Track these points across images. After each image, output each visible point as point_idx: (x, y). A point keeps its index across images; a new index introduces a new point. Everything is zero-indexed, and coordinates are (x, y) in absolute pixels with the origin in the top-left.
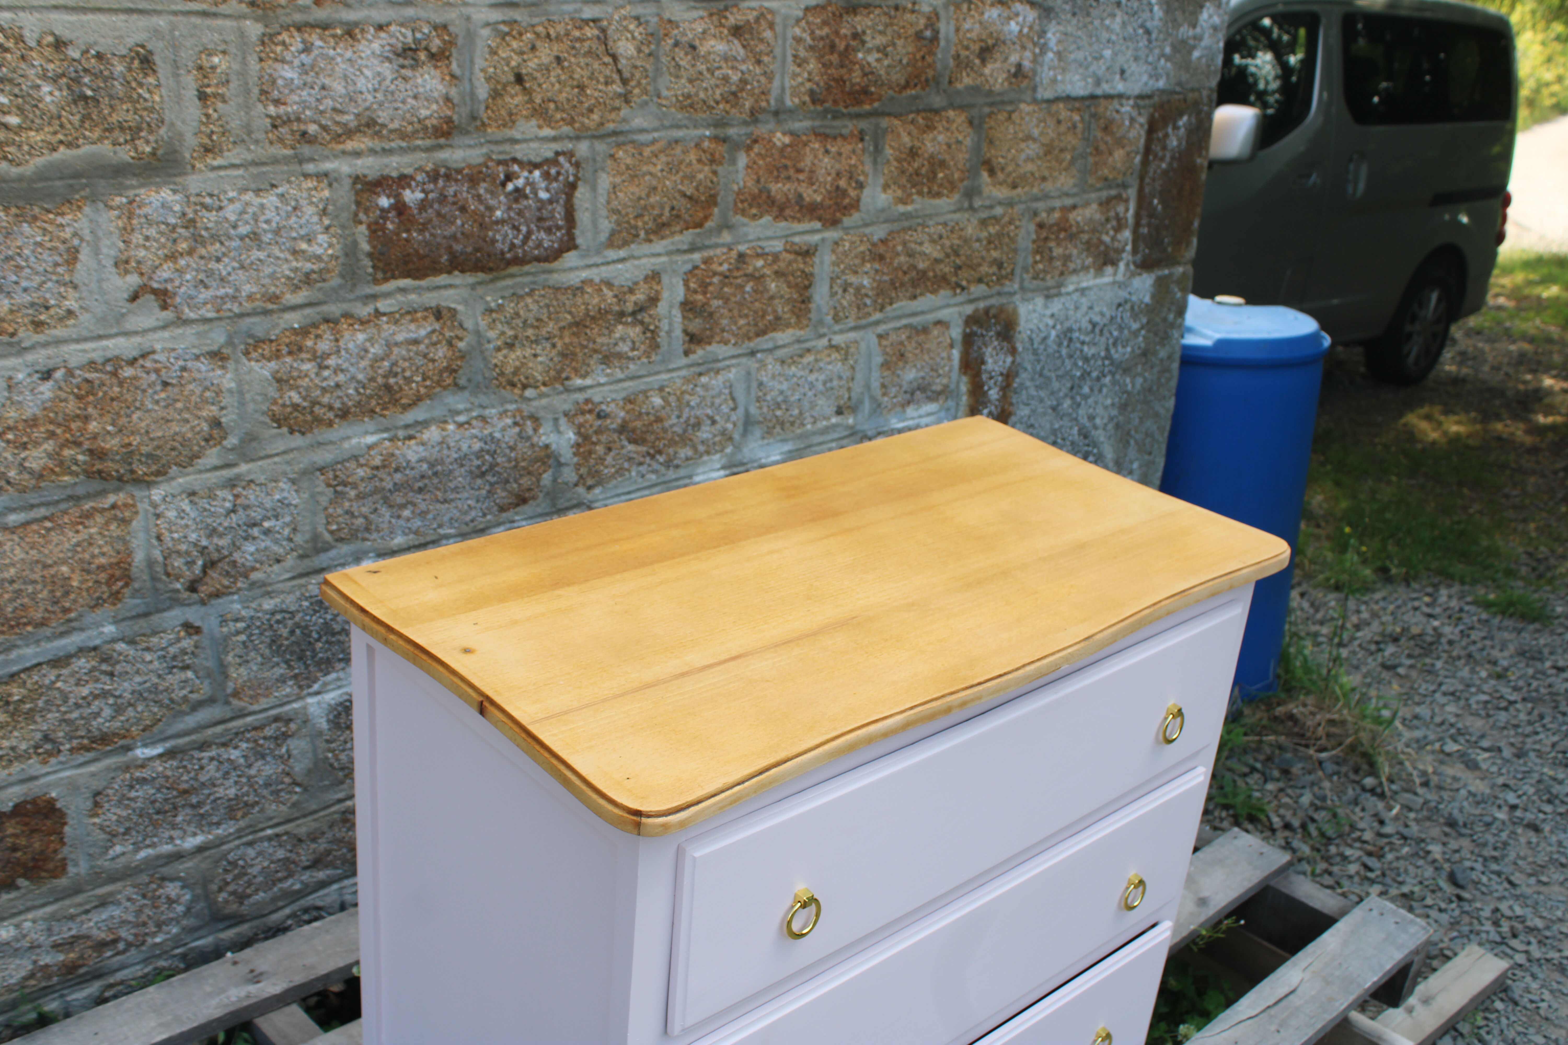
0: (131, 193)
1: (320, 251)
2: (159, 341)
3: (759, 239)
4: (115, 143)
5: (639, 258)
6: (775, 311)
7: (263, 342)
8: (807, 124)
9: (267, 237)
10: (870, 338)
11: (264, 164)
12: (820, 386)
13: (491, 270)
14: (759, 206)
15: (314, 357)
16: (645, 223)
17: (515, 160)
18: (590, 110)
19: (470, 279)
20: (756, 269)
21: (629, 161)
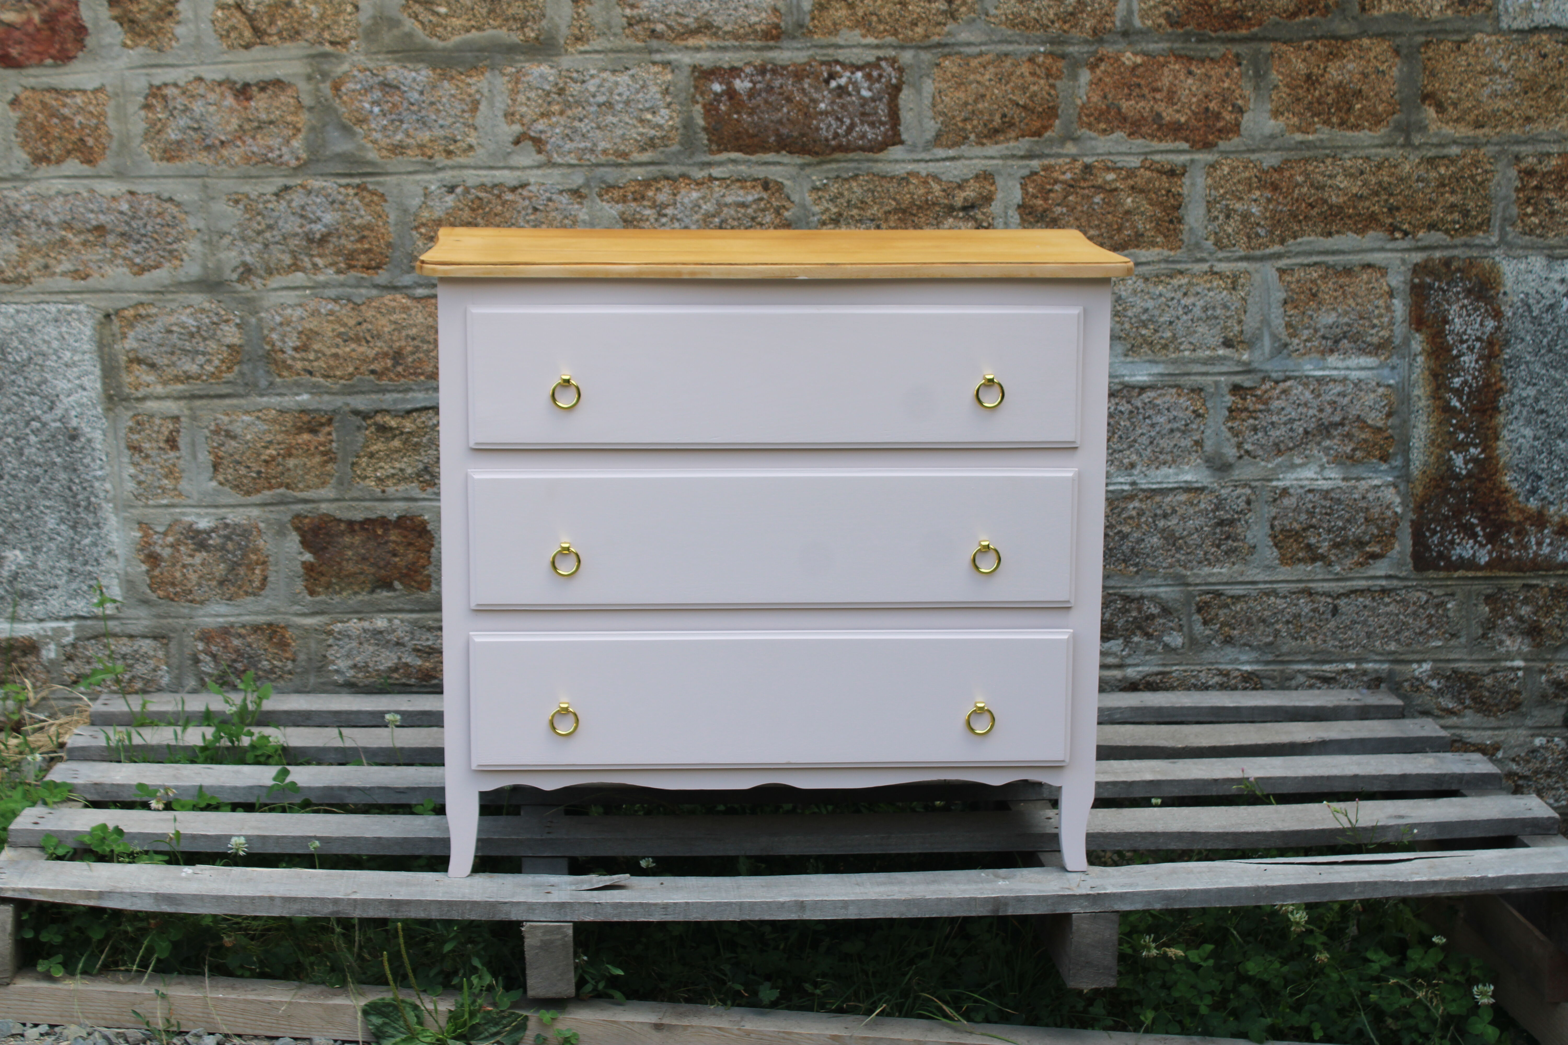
0: (519, 65)
1: (662, 122)
2: (533, 176)
3: (1110, 154)
4: (510, 29)
5: (971, 158)
6: (1133, 227)
7: (613, 187)
8: (1165, 45)
9: (619, 107)
10: (1269, 270)
11: (620, 51)
12: (1197, 312)
13: (817, 154)
14: (1108, 121)
15: (654, 206)
16: (974, 127)
17: (837, 62)
18: (914, 24)
19: (798, 160)
20: (1106, 182)
21: (955, 69)
